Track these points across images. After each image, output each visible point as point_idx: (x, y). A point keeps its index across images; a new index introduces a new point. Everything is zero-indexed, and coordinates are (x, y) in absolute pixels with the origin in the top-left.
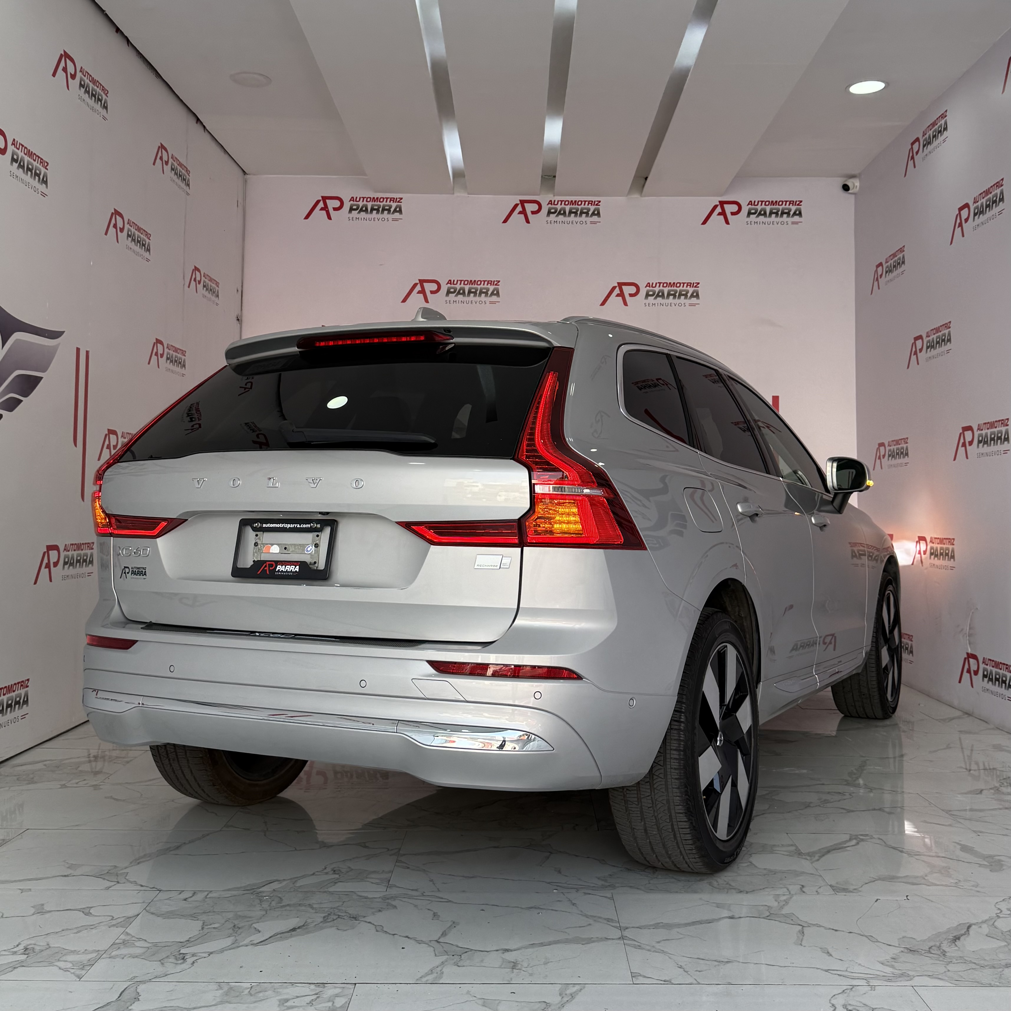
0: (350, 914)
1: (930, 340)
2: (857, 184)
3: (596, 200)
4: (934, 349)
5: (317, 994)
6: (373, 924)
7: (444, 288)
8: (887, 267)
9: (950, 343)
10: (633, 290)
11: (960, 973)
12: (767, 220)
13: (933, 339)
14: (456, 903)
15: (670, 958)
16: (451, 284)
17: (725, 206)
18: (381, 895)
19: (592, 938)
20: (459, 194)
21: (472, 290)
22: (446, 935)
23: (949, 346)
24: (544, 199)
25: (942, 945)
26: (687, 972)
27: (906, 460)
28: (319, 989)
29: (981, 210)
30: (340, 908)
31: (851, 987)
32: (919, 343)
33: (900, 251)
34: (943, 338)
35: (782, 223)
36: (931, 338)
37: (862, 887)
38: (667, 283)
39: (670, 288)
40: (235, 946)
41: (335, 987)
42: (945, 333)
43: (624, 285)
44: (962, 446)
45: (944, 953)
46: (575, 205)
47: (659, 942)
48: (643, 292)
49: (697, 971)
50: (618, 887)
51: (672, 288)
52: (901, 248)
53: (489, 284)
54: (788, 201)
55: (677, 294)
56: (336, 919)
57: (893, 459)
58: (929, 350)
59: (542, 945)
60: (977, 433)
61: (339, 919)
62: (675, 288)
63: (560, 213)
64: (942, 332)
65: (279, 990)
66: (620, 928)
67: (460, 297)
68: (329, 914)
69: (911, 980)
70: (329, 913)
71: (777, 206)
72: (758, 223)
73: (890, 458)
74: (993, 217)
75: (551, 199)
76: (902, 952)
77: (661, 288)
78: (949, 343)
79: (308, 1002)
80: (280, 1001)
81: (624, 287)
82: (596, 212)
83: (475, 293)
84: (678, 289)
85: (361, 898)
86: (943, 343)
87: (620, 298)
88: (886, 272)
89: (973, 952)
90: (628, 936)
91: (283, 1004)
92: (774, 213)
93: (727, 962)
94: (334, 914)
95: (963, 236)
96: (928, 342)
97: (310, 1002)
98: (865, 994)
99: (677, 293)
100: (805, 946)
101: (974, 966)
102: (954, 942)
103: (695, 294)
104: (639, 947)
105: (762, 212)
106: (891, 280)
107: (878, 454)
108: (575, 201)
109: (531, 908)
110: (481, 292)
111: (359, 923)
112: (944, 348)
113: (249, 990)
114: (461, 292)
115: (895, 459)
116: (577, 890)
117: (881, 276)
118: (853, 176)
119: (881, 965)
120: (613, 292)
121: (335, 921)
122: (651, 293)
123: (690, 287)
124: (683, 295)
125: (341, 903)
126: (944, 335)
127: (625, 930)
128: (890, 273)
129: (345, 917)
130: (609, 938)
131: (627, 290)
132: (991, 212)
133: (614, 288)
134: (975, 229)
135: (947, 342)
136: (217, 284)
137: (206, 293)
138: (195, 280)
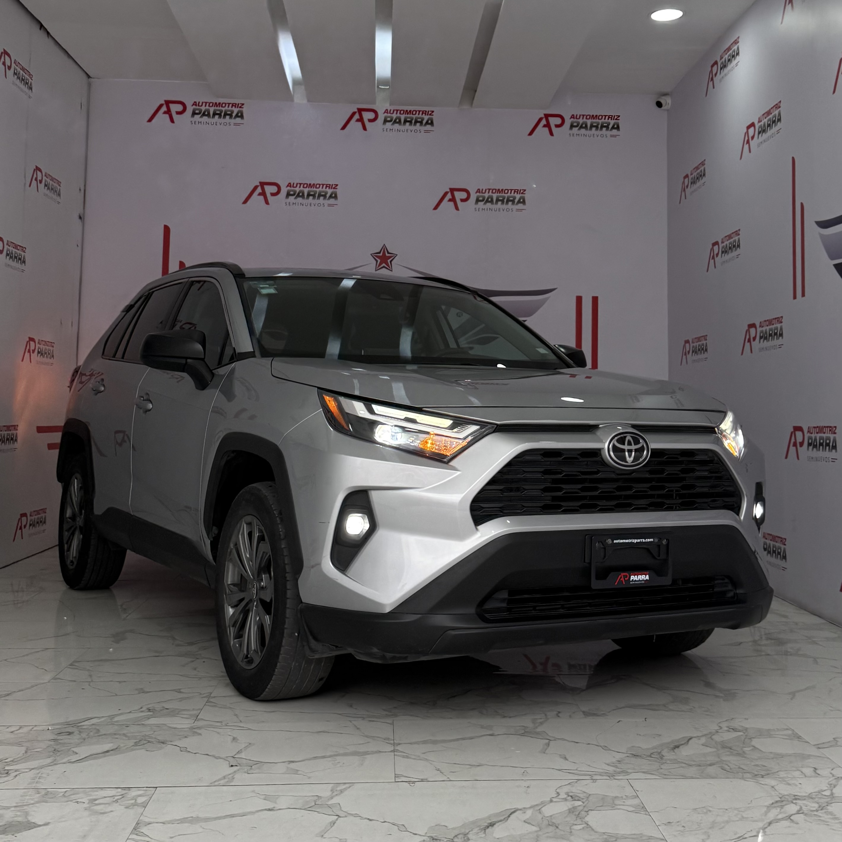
0: (159, 740)
1: (724, 246)
2: (669, 101)
3: (430, 110)
4: (728, 254)
5: (122, 795)
6: (178, 746)
7: (284, 191)
8: (692, 179)
9: (740, 249)
10: (464, 195)
11: (670, 770)
12: (588, 133)
13: (727, 245)
14: (254, 730)
15: (430, 764)
16: (290, 186)
17: (550, 118)
18: (189, 726)
19: (368, 752)
20: (299, 102)
21: (311, 193)
22: (241, 753)
23: (738, 251)
24: (381, 108)
25: (662, 752)
26: (442, 773)
27: (706, 355)
29: (764, 129)
30: (151, 736)
31: (576, 781)
32: (716, 248)
33: (702, 165)
34: (734, 244)
35: (602, 135)
36: (725, 244)
37: (609, 712)
38: (496, 189)
39: (498, 194)
40: (54, 763)
41: (139, 790)
43: (455, 191)
44: (748, 342)
45: (662, 757)
46: (410, 114)
47: (424, 753)
48: (473, 197)
49: (451, 772)
50: (400, 715)
51: (501, 194)
52: (702, 162)
53: (328, 188)
54: (607, 116)
55: (505, 200)
56: (146, 743)
57: (696, 354)
58: (723, 255)
60: (759, 330)
61: (149, 744)
62: (503, 194)
63: (395, 122)
64: (733, 239)
66: (394, 744)
67: (300, 199)
68: (141, 740)
69: (627, 775)
71: (597, 120)
72: (580, 135)
73: (694, 354)
74: (773, 135)
75: (387, 108)
76: (628, 756)
77: (490, 194)
79: (114, 800)
80: (90, 800)
81: (456, 193)
82: (430, 122)
83: (314, 196)
84: (506, 195)
85: (170, 728)
86: (734, 248)
88: (691, 184)
89: (687, 756)
90: (399, 749)
91: (92, 802)
92: (594, 126)
93: (478, 766)
94: (145, 740)
95: (750, 152)
97: (116, 801)
98: (586, 785)
100: (547, 754)
101: (684, 765)
102: (673, 750)
103: (522, 200)
104: (408, 757)
105: (584, 126)
106: (695, 191)
107: (684, 351)
108: (410, 111)
109: (321, 732)
110: (320, 196)
111: (166, 746)
113: (63, 793)
114: (301, 194)
115: (698, 354)
116: (363, 718)
117: (687, 186)
118: (666, 94)
119: (607, 766)
120: (444, 198)
121: (145, 745)
122: (481, 199)
123: (517, 193)
124: (511, 201)
125: (152, 732)
126: (735, 241)
127: (397, 745)
128: (694, 185)
129: (154, 742)
130: (382, 751)
131: (459, 195)
132: (771, 130)
133: (446, 194)
134: (759, 146)
135: (737, 247)
136: (59, 183)
137: (48, 192)
138: (36, 179)
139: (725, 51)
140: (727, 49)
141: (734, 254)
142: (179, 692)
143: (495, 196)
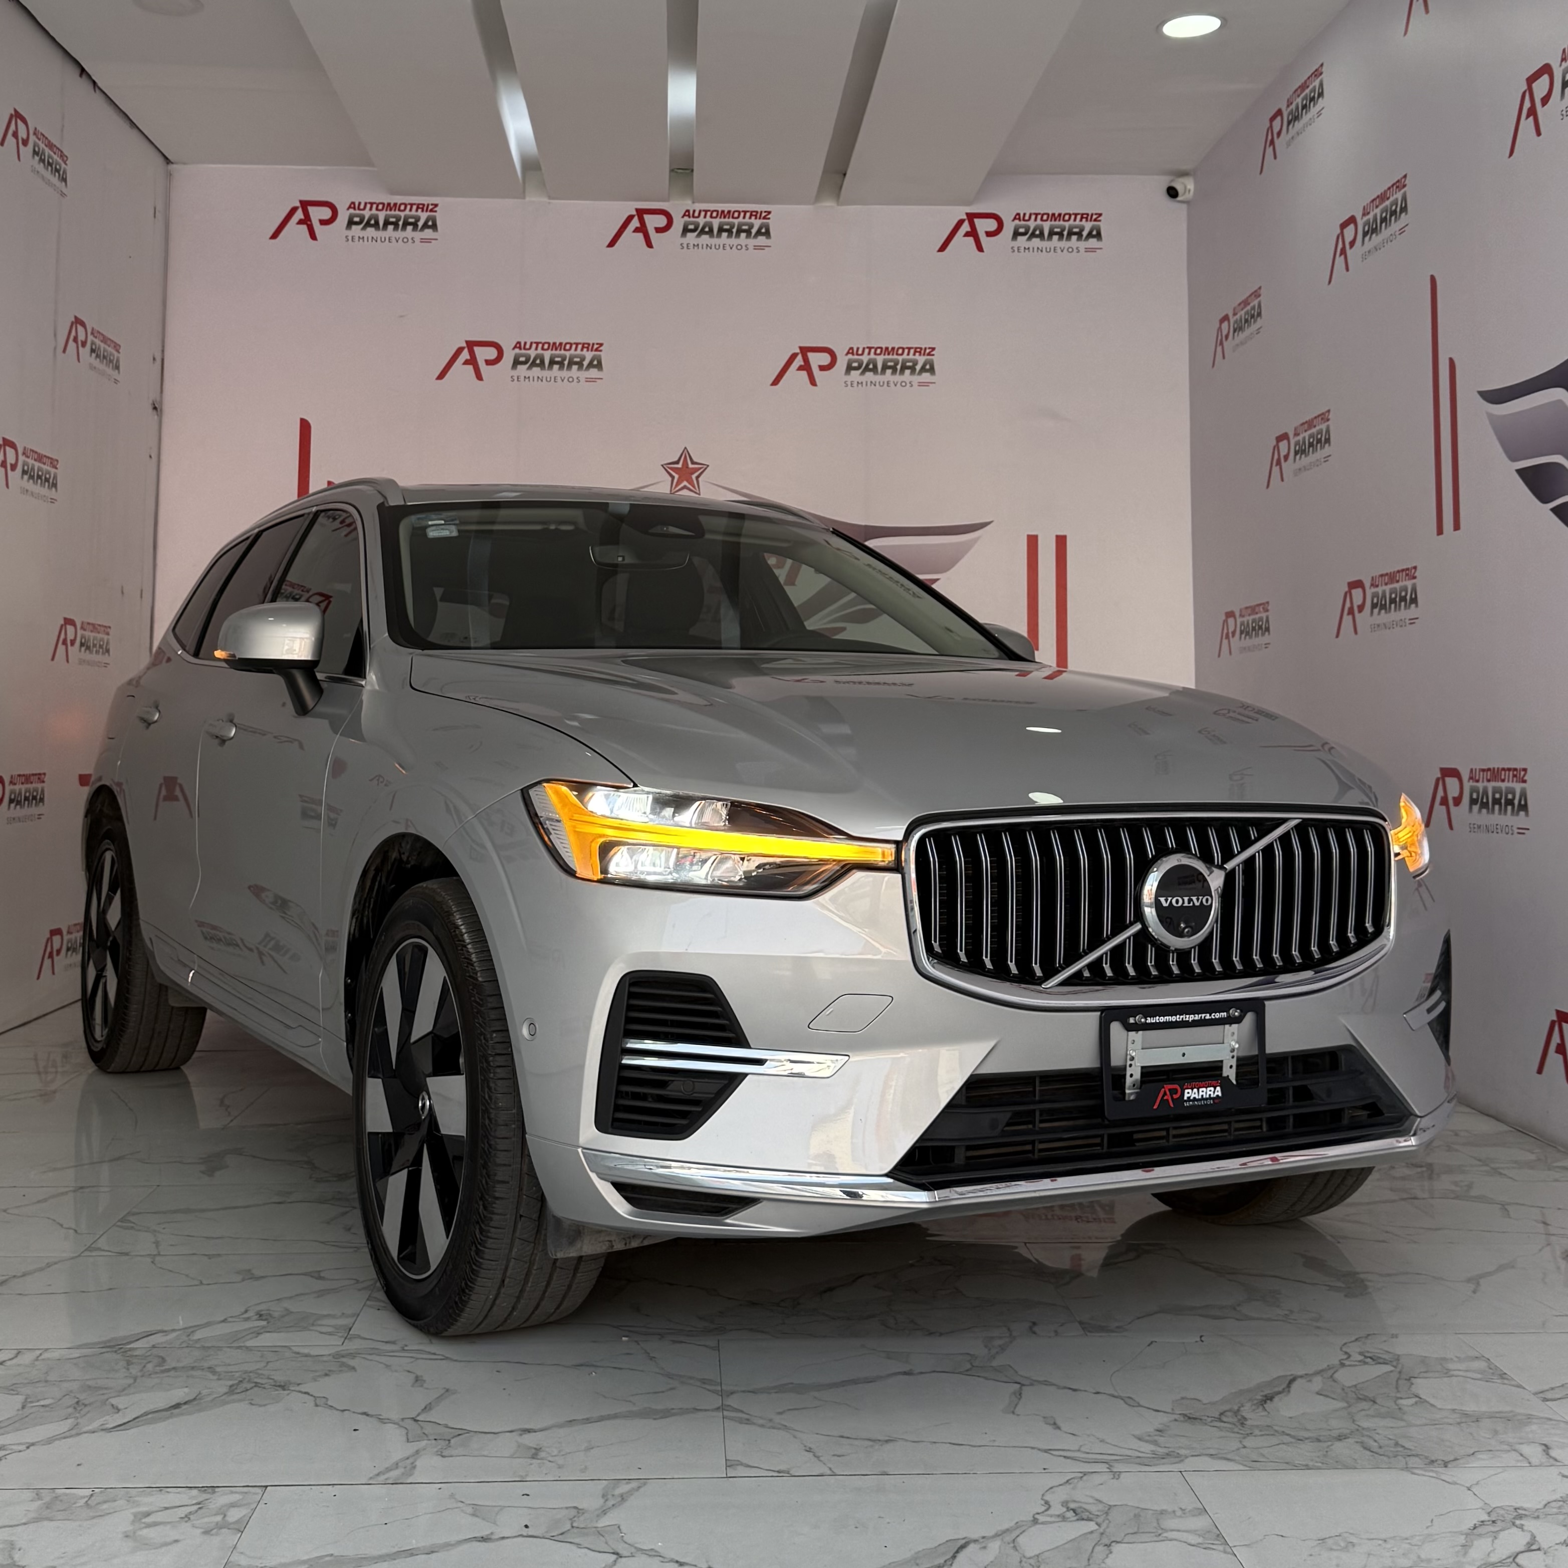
0: (275, 1381)
1: (1299, 441)
2: (1191, 186)
3: (764, 210)
4: (1306, 456)
5: (199, 1504)
6: (312, 1395)
7: (509, 356)
8: (1236, 322)
9: (1329, 445)
10: (825, 359)
11: (1261, 1451)
12: (1045, 244)
13: (1304, 438)
14: (456, 1361)
15: (795, 1437)
16: (520, 348)
17: (977, 221)
18: (332, 1351)
19: (673, 1409)
20: (533, 199)
21: (557, 359)
22: (431, 1409)
23: (1327, 450)
24: (677, 207)
25: (1242, 1408)
26: (818, 1457)
27: (1266, 638)
28: (201, 1498)
29: (1374, 226)
30: (260, 1372)
31: (1081, 1475)
32: (1283, 445)
33: (1255, 296)
34: (1319, 436)
35: (1070, 250)
36: (1300, 438)
37: (1131, 1323)
38: (881, 348)
39: (887, 357)
40: (75, 1432)
41: (232, 1492)
42: (1322, 430)
43: (810, 351)
44: (1349, 614)
45: (1242, 1421)
46: (729, 218)
47: (780, 1413)
48: (842, 362)
49: (834, 1455)
50: (731, 1330)
51: (890, 357)
52: (1256, 291)
53: (585, 349)
54: (1079, 214)
55: (899, 367)
56: (251, 1388)
57: (1247, 637)
58: (1298, 457)
59: (588, 1421)
60: (1369, 592)
61: (256, 1389)
62: (895, 357)
63: (702, 232)
64: (1318, 428)
65: (136, 1499)
66: (723, 1394)
67: (536, 371)
68: (241, 1381)
69: (1180, 1461)
70: (241, 1379)
71: (1062, 223)
72: (1031, 249)
73: (1243, 636)
74: (1390, 239)
75: (688, 208)
76: (1176, 1420)
77: (872, 356)
78: (1327, 445)
79: (183, 1516)
80: (135, 1515)
81: (810, 355)
82: (763, 230)
83: (561, 364)
84: (900, 358)
85: (298, 1356)
86: (1319, 445)
88: (1235, 331)
89: (1292, 1418)
90: (732, 1405)
91: (141, 1519)
92: (1056, 233)
93: (887, 1441)
94: (249, 1381)
95: (1347, 269)
96: (1297, 443)
97: (186, 1516)
98: (1102, 1484)
99: (897, 365)
100: (1019, 1414)
101: (1288, 1439)
102: (1262, 1405)
103: (928, 367)
104: (748, 1422)
105: (1037, 232)
106: (1242, 343)
107: (1225, 631)
108: (729, 212)
109: (581, 1365)
110: (571, 363)
111: (288, 1394)
112: (1320, 454)
113: (86, 1499)
114: (538, 362)
115: (1251, 637)
116: (662, 1336)
117: (1227, 337)
118: (1184, 174)
119: (1138, 1441)
120: (791, 363)
121: (248, 1393)
122: (855, 365)
123: (920, 355)
124: (908, 368)
125: (263, 1364)
126: (1320, 432)
127: (728, 1396)
128: (1240, 332)
129: (266, 1386)
130: (698, 1408)
131: (816, 360)
132: (1389, 229)
133: (793, 357)
134: (1363, 258)
135: (1324, 443)
136: (117, 347)
137: (96, 363)
138: (75, 340)
139: (1297, 90)
140: (1300, 87)
142: (317, 1278)
143: (880, 360)
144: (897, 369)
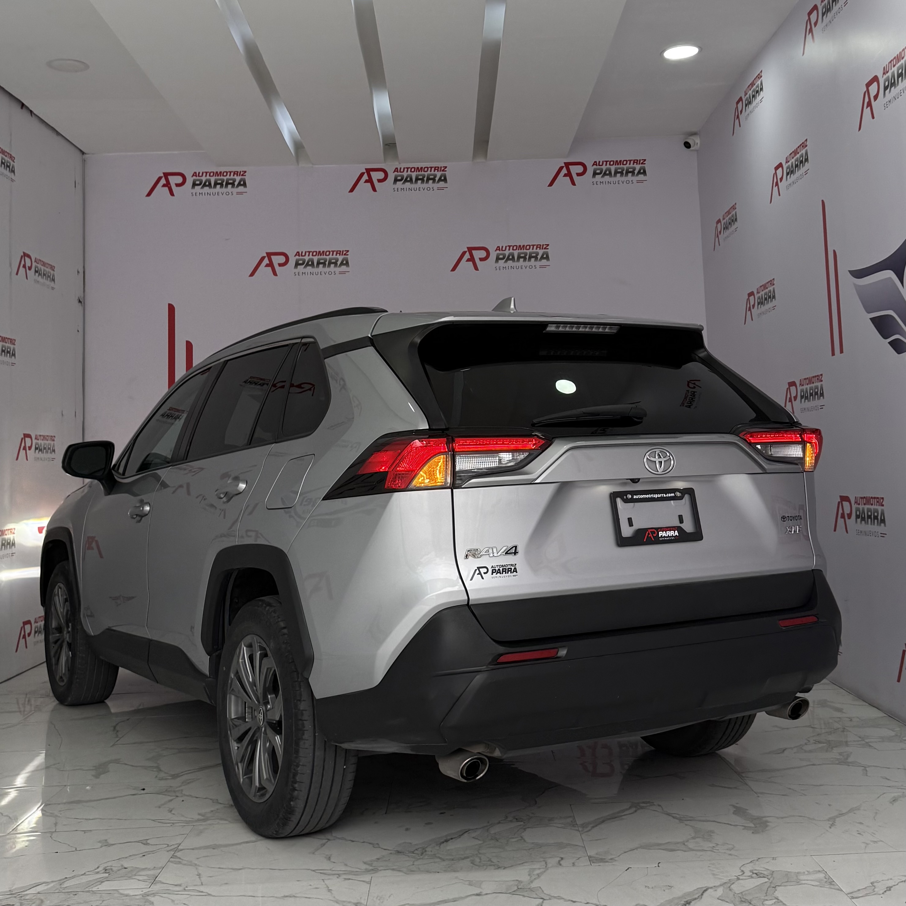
1: (759, 296)
2: (698, 141)
3: (442, 166)
4: (764, 306)
7: (292, 261)
8: (724, 224)
9: (775, 300)
10: (483, 254)
12: (612, 179)
13: (762, 295)
14: (213, 896)
16: (299, 255)
17: (571, 167)
18: (143, 892)
20: (303, 165)
21: (322, 261)
23: (774, 302)
24: (390, 167)
29: (792, 169)
32: (752, 299)
33: (733, 208)
34: (770, 294)
35: (628, 182)
36: (760, 294)
37: (618, 856)
38: (517, 246)
39: (520, 251)
42: (771, 290)
43: (474, 250)
44: (789, 401)
46: (422, 171)
48: (493, 255)
50: (381, 870)
51: (522, 251)
52: (733, 206)
53: (338, 255)
54: (632, 160)
55: (527, 257)
58: (759, 306)
60: (799, 389)
62: (525, 251)
63: (406, 181)
64: (768, 289)
67: (309, 269)
71: (622, 166)
72: (604, 183)
74: (801, 177)
75: (396, 167)
77: (511, 251)
81: (474, 252)
82: (443, 178)
83: (324, 264)
84: (528, 251)
85: (121, 895)
86: (770, 299)
87: (471, 263)
88: (724, 229)
92: (619, 173)
95: (779, 195)
96: (759, 298)
99: (527, 255)
103: (545, 256)
105: (608, 172)
106: (728, 237)
108: (422, 168)
110: (330, 263)
114: (310, 263)
116: (339, 876)
117: (720, 232)
118: (694, 134)
120: (463, 257)
122: (501, 257)
123: (540, 249)
124: (533, 257)
126: (770, 292)
128: (727, 230)
131: (478, 254)
132: (799, 172)
133: (464, 253)
134: (788, 187)
135: (773, 299)
136: (53, 268)
137: (40, 279)
138: (24, 266)
139: (749, 86)
140: (750, 84)
141: (770, 305)
142: (144, 844)
143: (516, 253)
144: (526, 258)
